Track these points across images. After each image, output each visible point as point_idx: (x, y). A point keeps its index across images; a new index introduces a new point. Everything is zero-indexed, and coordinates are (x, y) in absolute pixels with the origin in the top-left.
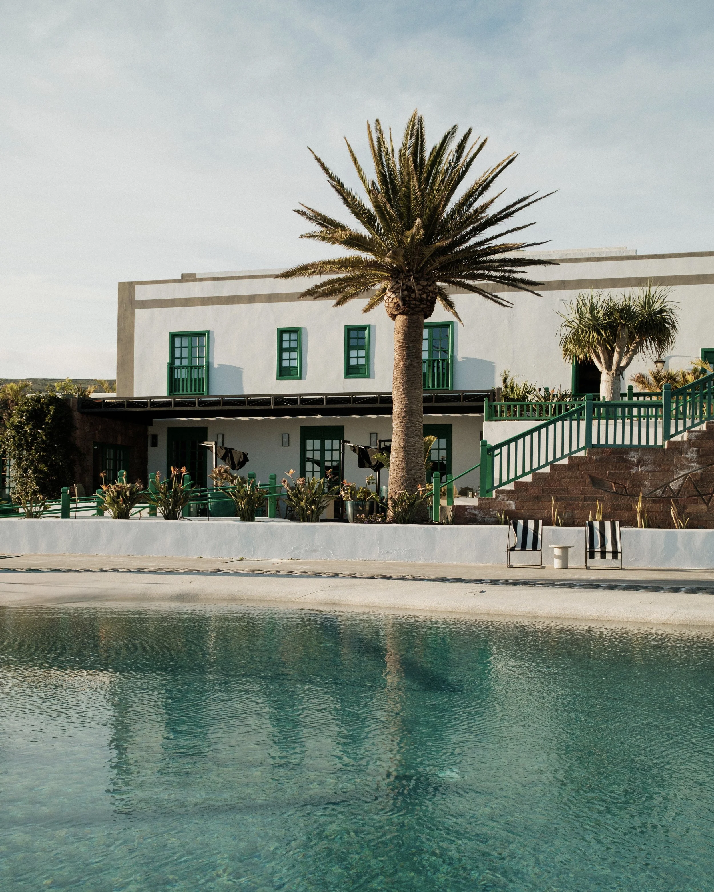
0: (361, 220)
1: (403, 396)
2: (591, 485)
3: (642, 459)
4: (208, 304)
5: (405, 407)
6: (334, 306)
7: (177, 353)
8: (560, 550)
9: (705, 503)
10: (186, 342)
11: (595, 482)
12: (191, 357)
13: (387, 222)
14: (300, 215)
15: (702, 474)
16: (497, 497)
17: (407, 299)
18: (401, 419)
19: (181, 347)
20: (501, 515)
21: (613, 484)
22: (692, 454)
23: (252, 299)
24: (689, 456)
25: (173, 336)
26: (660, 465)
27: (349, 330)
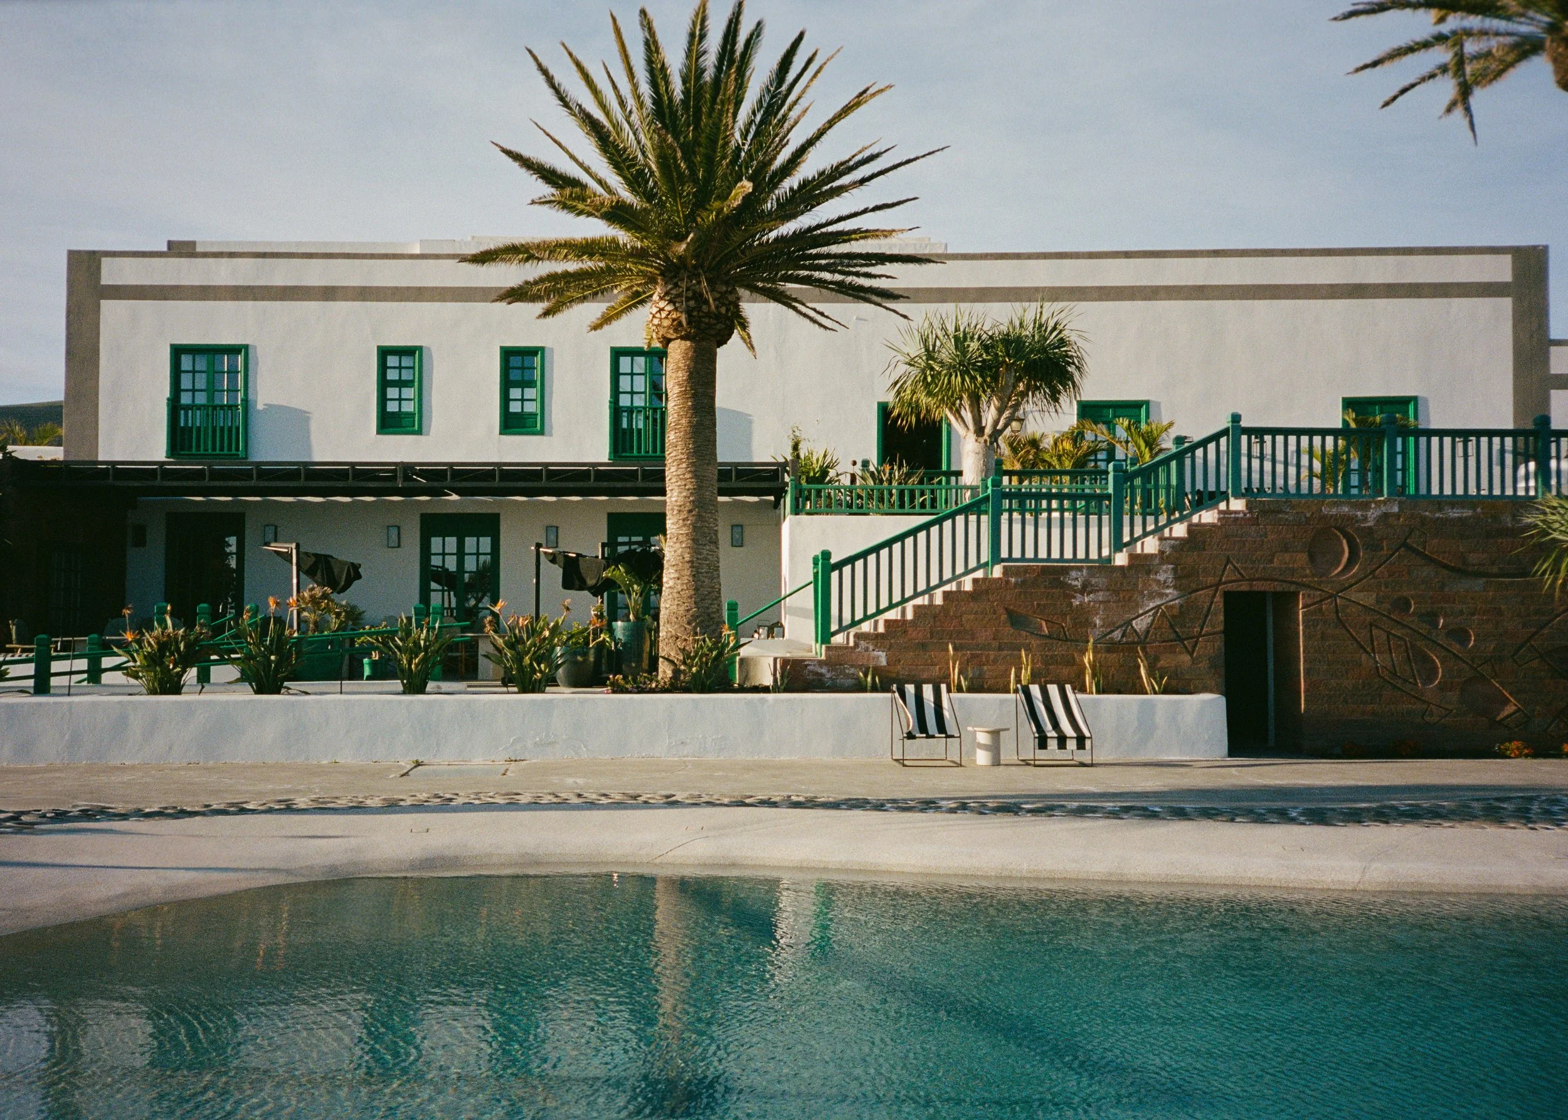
0: (624, 178)
1: (688, 476)
2: (1008, 624)
3: (1089, 583)
4: (245, 299)
5: (692, 494)
6: (540, 317)
7: (186, 382)
8: (988, 735)
9: (1188, 652)
10: (202, 363)
11: (1016, 620)
12: (212, 389)
13: (673, 182)
14: (510, 160)
15: (1181, 606)
16: (856, 645)
17: (695, 313)
18: (684, 515)
19: (194, 372)
20: (866, 676)
21: (1044, 623)
22: (1165, 574)
23: (329, 293)
24: (1161, 577)
25: (178, 352)
26: (1116, 592)
27: (508, 354)
